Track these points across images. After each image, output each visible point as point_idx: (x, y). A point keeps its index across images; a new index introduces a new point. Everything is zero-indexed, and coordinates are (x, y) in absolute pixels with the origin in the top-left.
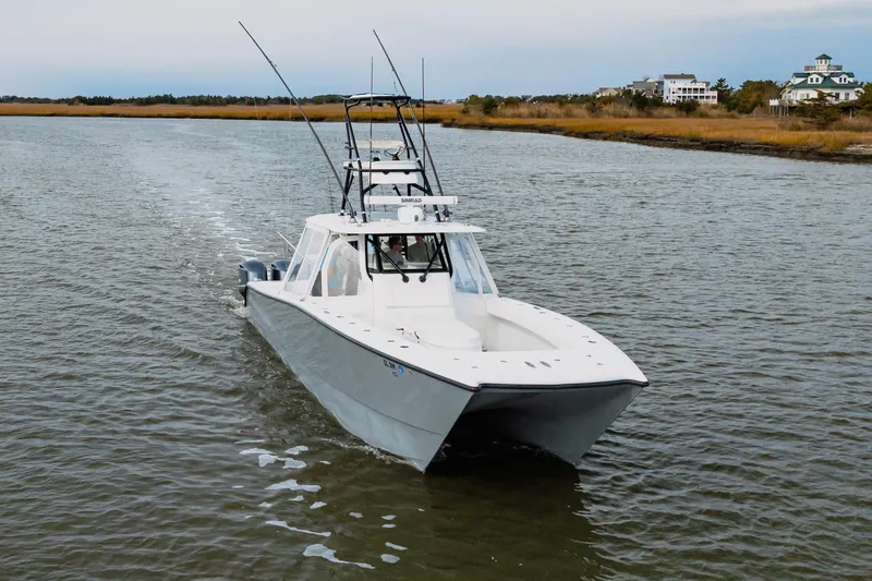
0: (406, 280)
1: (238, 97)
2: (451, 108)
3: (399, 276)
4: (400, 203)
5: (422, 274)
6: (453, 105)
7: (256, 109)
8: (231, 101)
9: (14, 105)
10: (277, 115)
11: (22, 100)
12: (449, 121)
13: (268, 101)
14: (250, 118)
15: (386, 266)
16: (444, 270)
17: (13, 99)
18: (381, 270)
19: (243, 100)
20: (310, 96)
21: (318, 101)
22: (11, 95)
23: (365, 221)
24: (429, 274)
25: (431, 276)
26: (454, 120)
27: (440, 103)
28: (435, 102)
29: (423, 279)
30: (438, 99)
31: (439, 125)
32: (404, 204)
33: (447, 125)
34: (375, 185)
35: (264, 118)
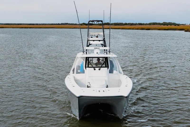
0: (95, 69)
1: (128, 23)
2: (188, 26)
3: (93, 69)
4: (94, 49)
5: (99, 68)
6: (188, 25)
7: (133, 27)
8: (126, 24)
9: (67, 25)
10: (137, 28)
11: (69, 24)
12: (187, 30)
13: (136, 24)
14: (129, 29)
15: (90, 66)
16: (106, 67)
17: (67, 24)
18: (88, 67)
19: (129, 24)
20: (148, 23)
21: (150, 24)
22: (66, 23)
23: (86, 54)
24: (101, 68)
25: (102, 69)
26: (188, 29)
27: (185, 25)
28: (183, 25)
29: (99, 69)
30: (184, 24)
31: (184, 31)
32: (95, 49)
33: (186, 31)
34: (91, 44)
35: (133, 29)
